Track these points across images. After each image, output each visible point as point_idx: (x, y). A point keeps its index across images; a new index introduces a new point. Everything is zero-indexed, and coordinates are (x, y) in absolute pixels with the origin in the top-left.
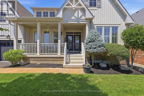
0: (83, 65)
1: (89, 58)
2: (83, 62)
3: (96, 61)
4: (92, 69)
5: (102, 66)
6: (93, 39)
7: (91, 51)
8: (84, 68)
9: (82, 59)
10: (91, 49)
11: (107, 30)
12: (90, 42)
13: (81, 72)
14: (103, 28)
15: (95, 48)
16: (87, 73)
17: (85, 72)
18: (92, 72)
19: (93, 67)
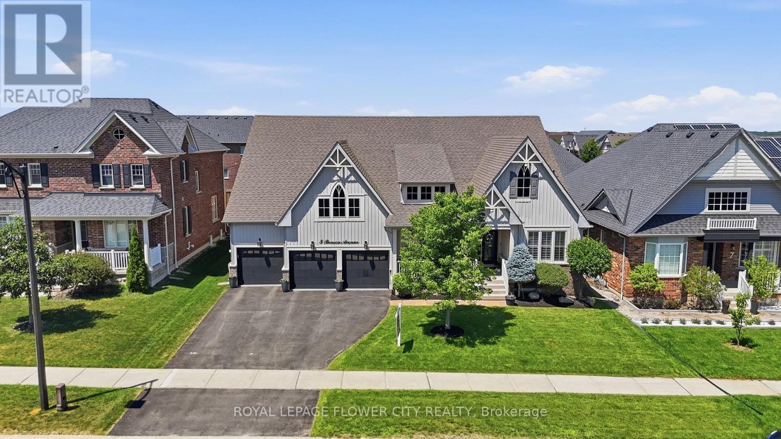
0: (506, 297)
1: (513, 286)
2: (505, 292)
3: (523, 290)
4: (516, 302)
5: (531, 298)
6: (519, 263)
7: (516, 279)
8: (507, 300)
9: (504, 287)
10: (516, 277)
11: (547, 235)
12: (515, 266)
13: (503, 304)
14: (540, 234)
15: (521, 276)
16: (511, 305)
17: (507, 304)
18: (516, 305)
19: (518, 299)
